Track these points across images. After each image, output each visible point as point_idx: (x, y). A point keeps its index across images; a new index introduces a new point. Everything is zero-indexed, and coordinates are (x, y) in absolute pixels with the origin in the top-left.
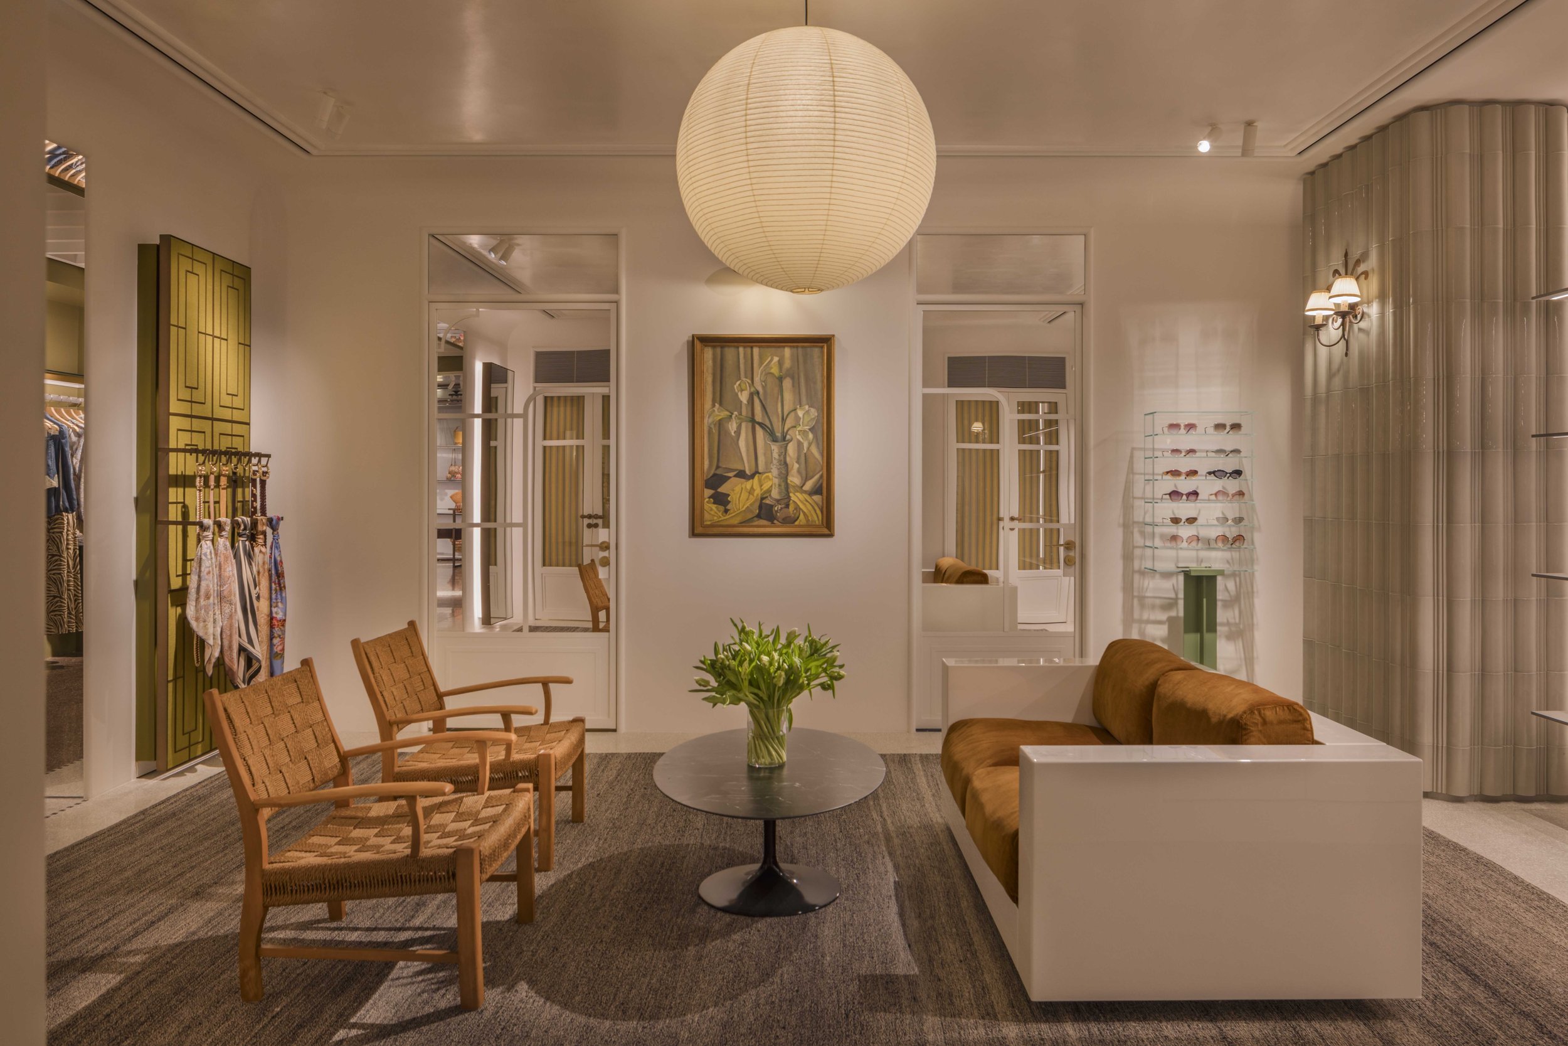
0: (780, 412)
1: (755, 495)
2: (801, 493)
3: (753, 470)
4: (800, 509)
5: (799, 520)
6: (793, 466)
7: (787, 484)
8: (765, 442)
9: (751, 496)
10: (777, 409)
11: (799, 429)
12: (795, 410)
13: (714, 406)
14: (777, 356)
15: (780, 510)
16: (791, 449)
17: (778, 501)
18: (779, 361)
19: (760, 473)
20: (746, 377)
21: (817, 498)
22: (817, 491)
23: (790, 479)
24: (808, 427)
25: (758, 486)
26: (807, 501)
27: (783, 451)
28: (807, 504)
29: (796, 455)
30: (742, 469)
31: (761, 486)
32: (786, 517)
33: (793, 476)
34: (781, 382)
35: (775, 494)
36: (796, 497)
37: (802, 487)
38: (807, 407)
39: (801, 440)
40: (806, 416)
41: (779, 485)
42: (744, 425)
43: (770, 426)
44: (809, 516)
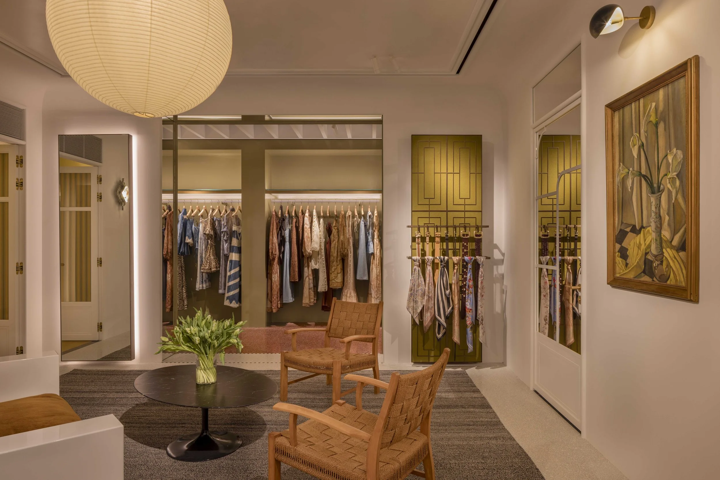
0: (656, 162)
1: (642, 250)
2: (671, 249)
3: (640, 226)
4: (671, 267)
5: (670, 279)
6: (665, 218)
7: (661, 238)
8: (647, 195)
9: (639, 251)
10: (654, 159)
11: (669, 176)
12: (667, 155)
13: (620, 165)
14: (654, 102)
15: (657, 266)
16: (664, 197)
17: (656, 256)
18: (655, 106)
19: (644, 228)
20: (636, 132)
21: (682, 254)
22: (682, 247)
23: (663, 232)
24: (675, 173)
25: (643, 242)
26: (675, 258)
27: (658, 203)
28: (675, 261)
29: (667, 206)
30: (634, 224)
31: (645, 241)
32: (661, 275)
33: (665, 230)
34: (657, 127)
35: (654, 250)
36: (668, 253)
37: (671, 242)
38: (675, 150)
39: (671, 188)
40: (674, 162)
41: (656, 240)
42: (635, 179)
43: (650, 178)
44: (677, 275)
